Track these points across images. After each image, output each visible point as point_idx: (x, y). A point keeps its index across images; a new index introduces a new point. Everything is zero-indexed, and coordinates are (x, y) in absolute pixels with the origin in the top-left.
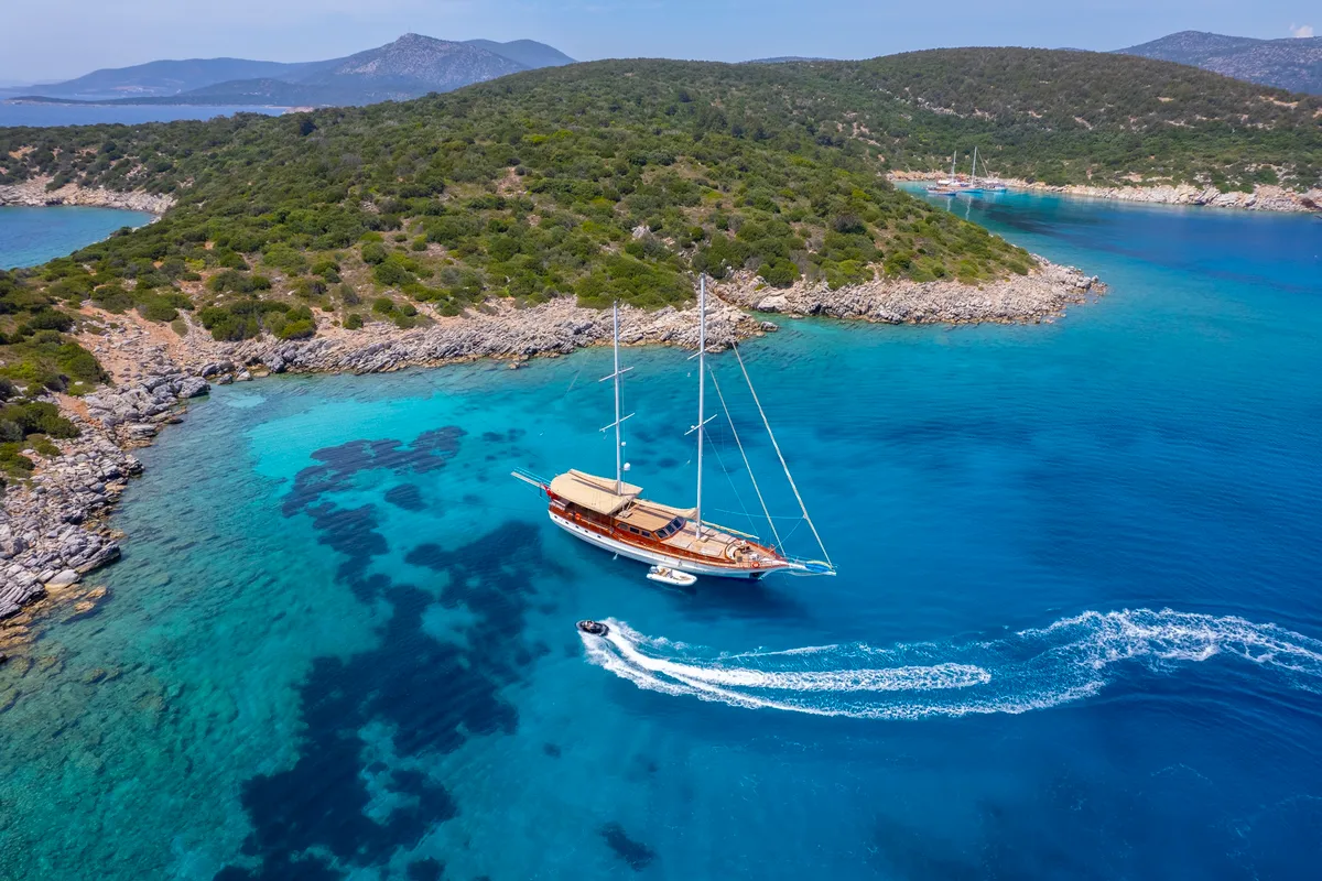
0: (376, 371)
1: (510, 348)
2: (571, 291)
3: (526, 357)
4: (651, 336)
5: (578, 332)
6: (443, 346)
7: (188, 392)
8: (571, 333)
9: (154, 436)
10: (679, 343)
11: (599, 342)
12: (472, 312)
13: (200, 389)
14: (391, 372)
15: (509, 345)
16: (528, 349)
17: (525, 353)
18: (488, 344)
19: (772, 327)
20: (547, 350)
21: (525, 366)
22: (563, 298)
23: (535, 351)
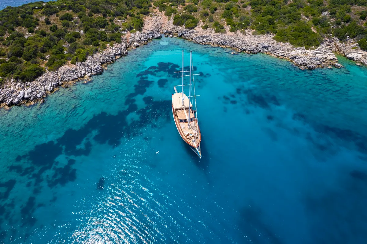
0: (199, 43)
1: (239, 47)
2: (275, 32)
3: (240, 51)
4: (287, 56)
5: (264, 47)
6: (221, 41)
7: (155, 37)
8: (261, 47)
9: (138, 47)
10: (294, 62)
11: (268, 53)
12: (239, 32)
13: (158, 37)
14: (203, 45)
15: (239, 46)
16: (242, 49)
17: (241, 50)
18: (234, 44)
19: (338, 66)
20: (249, 51)
21: (236, 54)
22: (270, 34)
23: (245, 50)
